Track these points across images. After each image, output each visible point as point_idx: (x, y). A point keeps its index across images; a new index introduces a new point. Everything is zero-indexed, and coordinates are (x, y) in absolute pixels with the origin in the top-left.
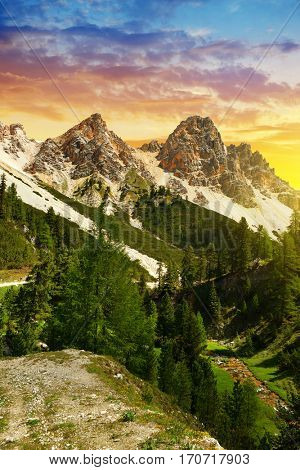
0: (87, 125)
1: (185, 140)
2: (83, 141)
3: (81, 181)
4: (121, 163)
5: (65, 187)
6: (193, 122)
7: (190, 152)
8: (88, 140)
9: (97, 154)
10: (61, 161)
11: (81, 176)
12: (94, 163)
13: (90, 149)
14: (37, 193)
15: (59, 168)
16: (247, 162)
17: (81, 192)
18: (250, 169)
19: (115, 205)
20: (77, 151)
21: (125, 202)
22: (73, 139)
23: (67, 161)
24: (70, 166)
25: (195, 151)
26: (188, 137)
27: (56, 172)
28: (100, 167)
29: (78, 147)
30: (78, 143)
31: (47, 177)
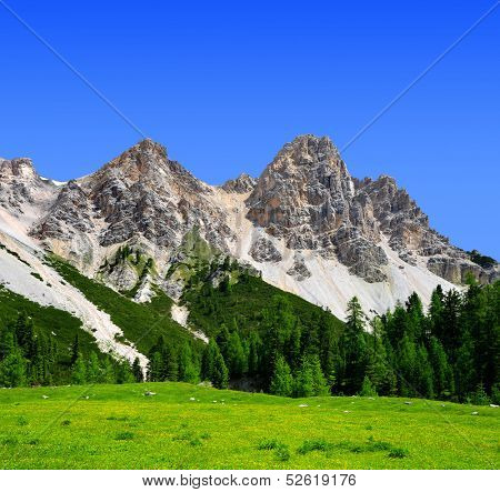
0: (132, 157)
1: (287, 176)
2: (122, 186)
3: (114, 248)
4: (179, 218)
5: (88, 259)
6: (301, 145)
7: (291, 194)
8: (130, 182)
9: (141, 206)
10: (87, 217)
11: (114, 242)
12: (136, 219)
13: (131, 198)
14: (37, 276)
15: (82, 228)
16: (386, 207)
17: (109, 267)
18: (389, 218)
19: (154, 287)
20: (112, 201)
21: (172, 282)
22: (108, 182)
23: (98, 217)
24: (101, 225)
25: (301, 192)
26: (292, 169)
27: (77, 237)
28: (144, 227)
29: (114, 195)
30: (114, 189)
31: (63, 244)
